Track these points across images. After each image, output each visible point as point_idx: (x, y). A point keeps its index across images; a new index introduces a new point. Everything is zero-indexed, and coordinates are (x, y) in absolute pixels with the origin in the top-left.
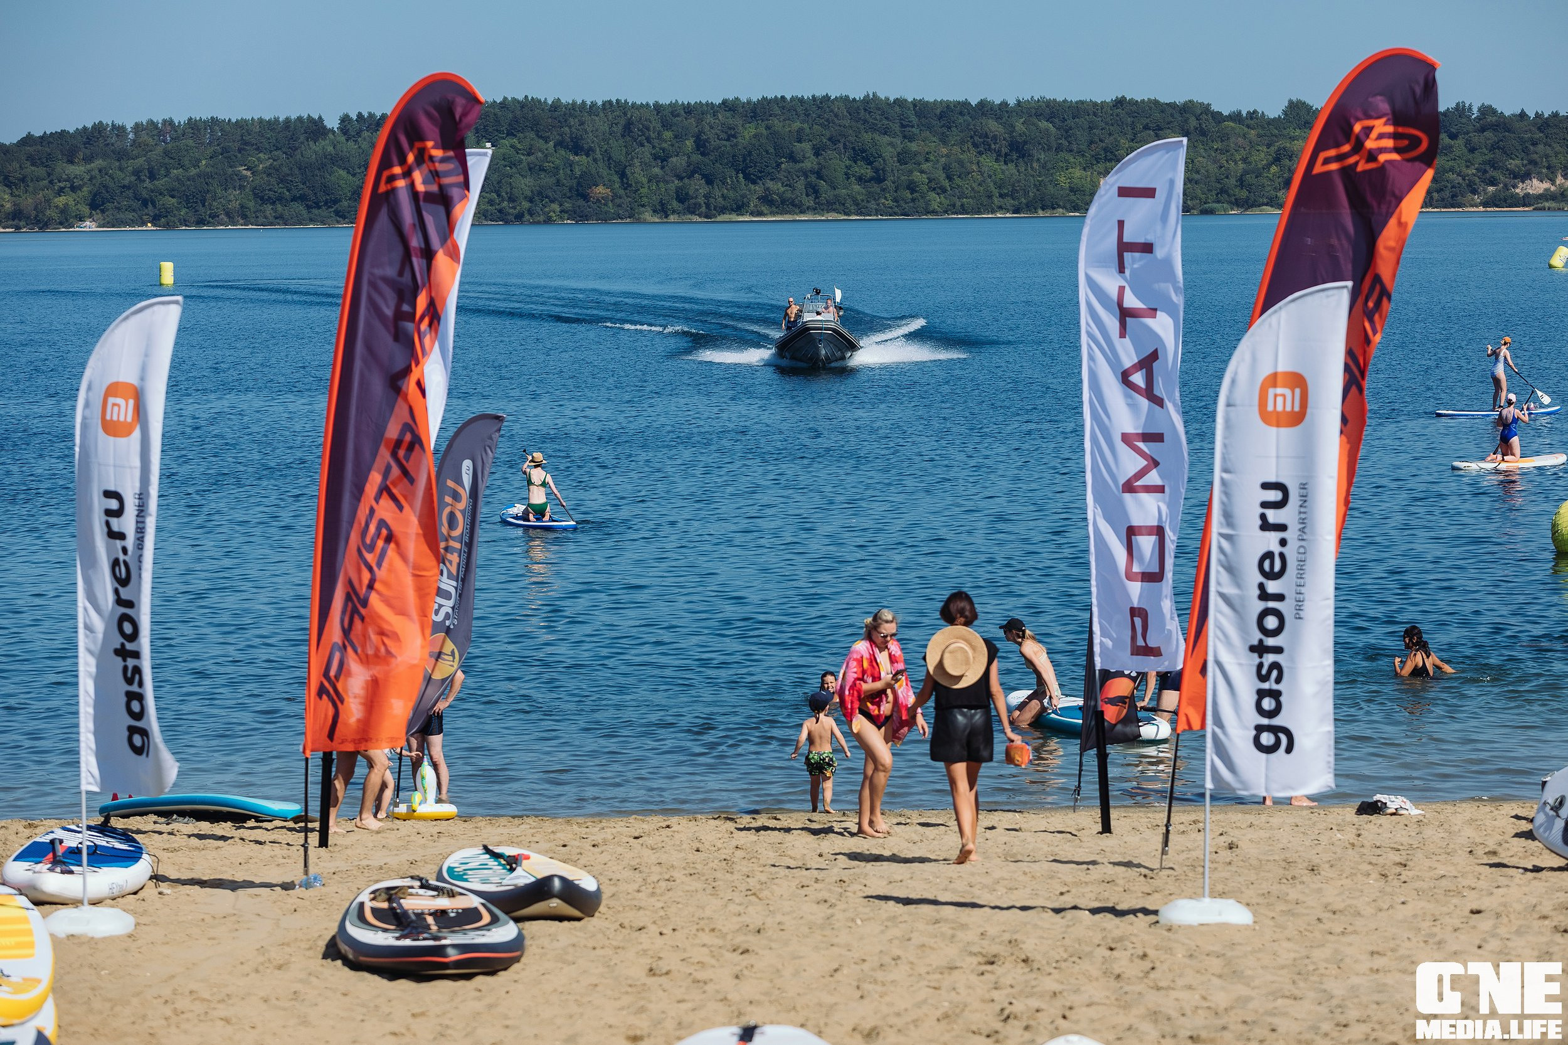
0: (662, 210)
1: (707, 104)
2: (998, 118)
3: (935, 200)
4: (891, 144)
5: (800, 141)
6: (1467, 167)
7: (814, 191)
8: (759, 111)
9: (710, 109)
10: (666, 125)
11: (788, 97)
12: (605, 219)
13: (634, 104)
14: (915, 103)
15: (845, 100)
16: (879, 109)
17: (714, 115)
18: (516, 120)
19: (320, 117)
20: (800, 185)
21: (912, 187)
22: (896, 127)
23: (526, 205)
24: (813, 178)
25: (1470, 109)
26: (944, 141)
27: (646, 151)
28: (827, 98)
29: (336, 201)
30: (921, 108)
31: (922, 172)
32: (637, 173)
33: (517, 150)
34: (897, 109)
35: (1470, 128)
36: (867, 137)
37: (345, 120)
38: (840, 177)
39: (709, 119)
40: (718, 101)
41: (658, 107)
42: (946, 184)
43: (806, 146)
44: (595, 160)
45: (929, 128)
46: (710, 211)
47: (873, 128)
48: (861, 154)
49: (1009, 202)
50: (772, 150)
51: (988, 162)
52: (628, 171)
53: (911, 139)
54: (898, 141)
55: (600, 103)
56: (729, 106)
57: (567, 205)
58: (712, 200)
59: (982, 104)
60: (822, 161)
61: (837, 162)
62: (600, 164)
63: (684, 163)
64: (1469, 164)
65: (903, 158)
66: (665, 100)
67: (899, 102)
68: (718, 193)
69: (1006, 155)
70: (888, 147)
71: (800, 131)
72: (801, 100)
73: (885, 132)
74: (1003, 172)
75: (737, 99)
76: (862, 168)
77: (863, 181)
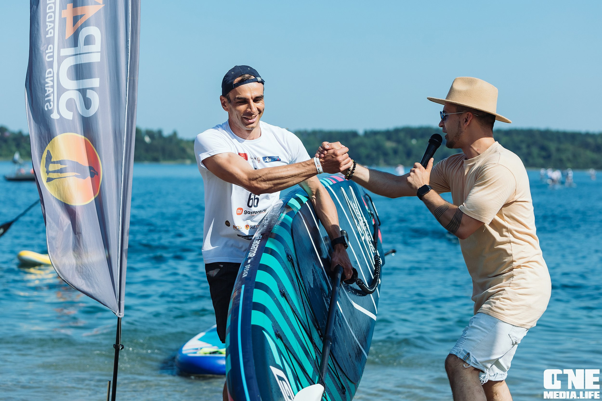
2: (592, 138)
4: (554, 145)
8: (507, 132)
14: (563, 132)
15: (538, 130)
16: (550, 133)
18: (423, 133)
19: (357, 131)
22: (556, 140)
28: (531, 129)
30: (565, 134)
36: (546, 142)
47: (548, 140)
48: (543, 148)
54: (556, 144)
61: (535, 151)
65: (558, 150)
70: (552, 146)
73: (552, 141)
76: (544, 153)
77: (544, 158)
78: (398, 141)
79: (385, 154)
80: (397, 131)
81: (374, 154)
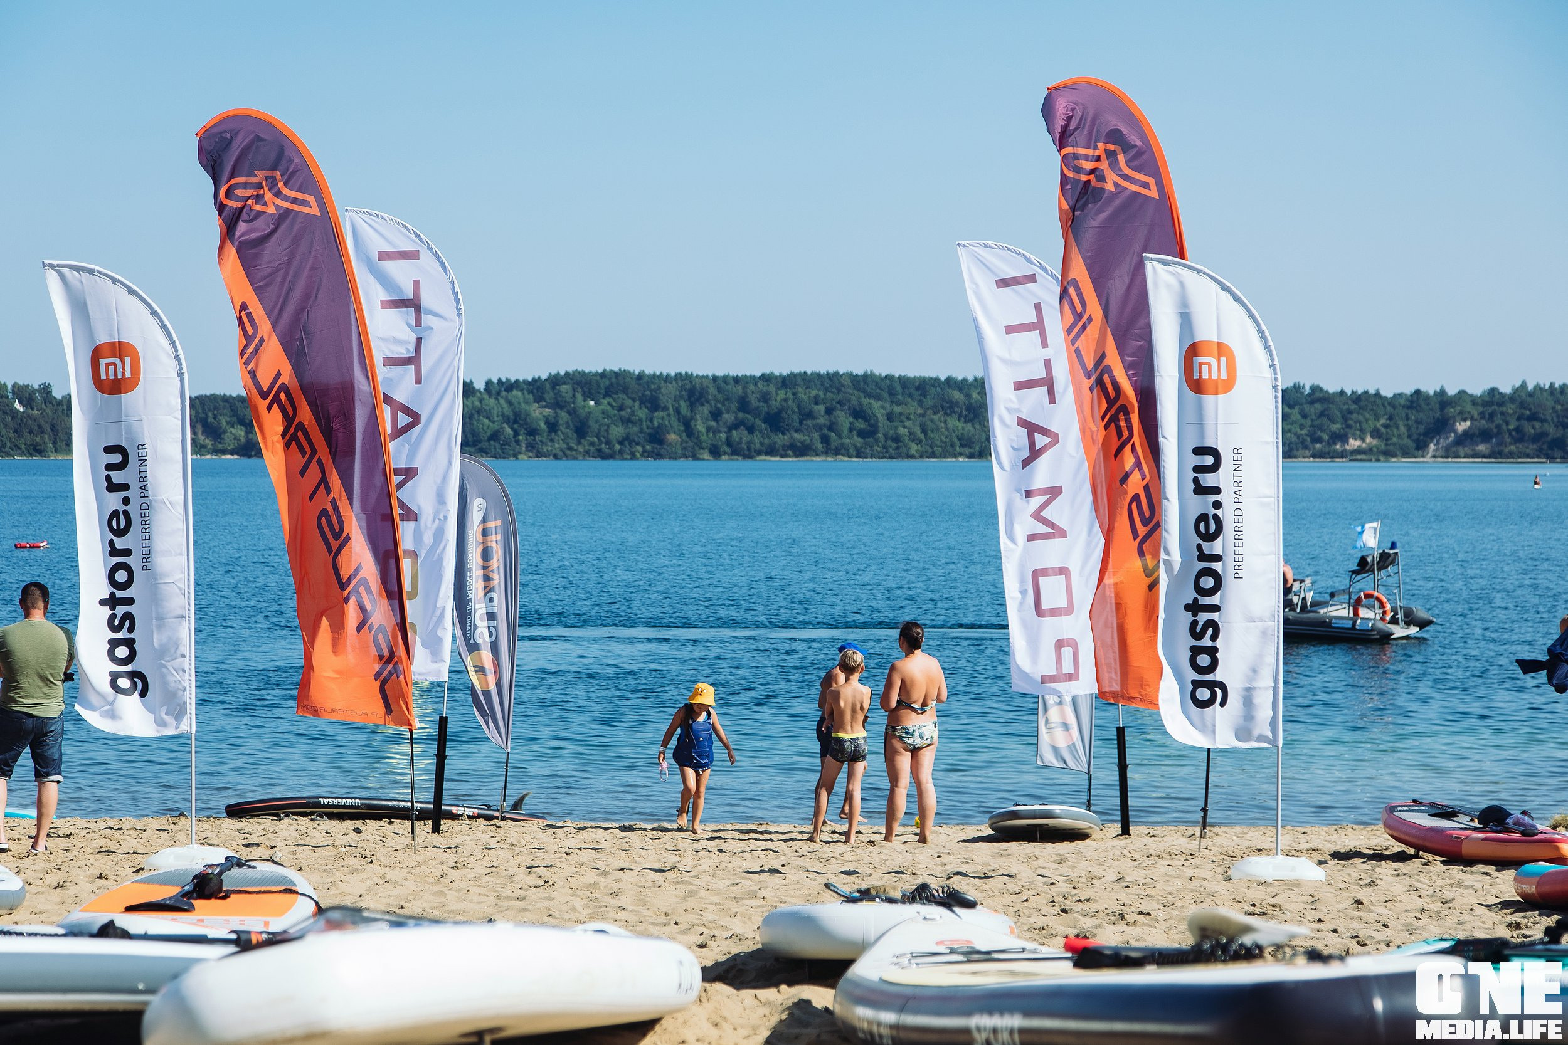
0: (716, 453)
1: (750, 377)
2: (961, 390)
3: (914, 448)
4: (883, 407)
5: (817, 403)
6: (1301, 429)
7: (825, 440)
8: (788, 382)
9: (753, 379)
10: (719, 390)
11: (809, 372)
12: (673, 457)
13: (697, 376)
14: (900, 378)
15: (850, 375)
16: (874, 381)
17: (756, 384)
18: (611, 385)
19: (471, 381)
20: (816, 436)
21: (897, 439)
22: (886, 395)
23: (618, 447)
24: (825, 431)
25: (1304, 387)
26: (921, 403)
27: (705, 410)
28: (836, 373)
29: (480, 441)
30: (904, 382)
31: (905, 427)
32: (700, 427)
33: (612, 407)
34: (888, 382)
35: (1304, 400)
36: (865, 401)
37: (489, 383)
38: (846, 431)
39: (752, 387)
40: (758, 374)
41: (715, 378)
42: (922, 436)
43: (821, 408)
44: (669, 415)
45: (911, 396)
46: (748, 454)
47: (869, 396)
48: (858, 413)
49: (967, 451)
50: (796, 410)
51: (954, 423)
52: (692, 423)
53: (899, 404)
54: (888, 405)
55: (673, 374)
56: (766, 378)
57: (648, 447)
58: (752, 446)
59: (949, 380)
60: (833, 419)
61: (844, 419)
62: (673, 418)
63: (733, 418)
64: (1302, 427)
65: (890, 417)
66: (720, 373)
67: (889, 378)
68: (757, 440)
69: (966, 416)
70: (878, 408)
71: (816, 397)
72: (818, 375)
73: (878, 398)
74: (963, 429)
75: (772, 373)
76: (861, 425)
77: (862, 434)
78: (558, 405)
79: (532, 432)
80: (555, 381)
81: (508, 431)
